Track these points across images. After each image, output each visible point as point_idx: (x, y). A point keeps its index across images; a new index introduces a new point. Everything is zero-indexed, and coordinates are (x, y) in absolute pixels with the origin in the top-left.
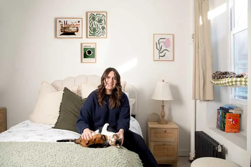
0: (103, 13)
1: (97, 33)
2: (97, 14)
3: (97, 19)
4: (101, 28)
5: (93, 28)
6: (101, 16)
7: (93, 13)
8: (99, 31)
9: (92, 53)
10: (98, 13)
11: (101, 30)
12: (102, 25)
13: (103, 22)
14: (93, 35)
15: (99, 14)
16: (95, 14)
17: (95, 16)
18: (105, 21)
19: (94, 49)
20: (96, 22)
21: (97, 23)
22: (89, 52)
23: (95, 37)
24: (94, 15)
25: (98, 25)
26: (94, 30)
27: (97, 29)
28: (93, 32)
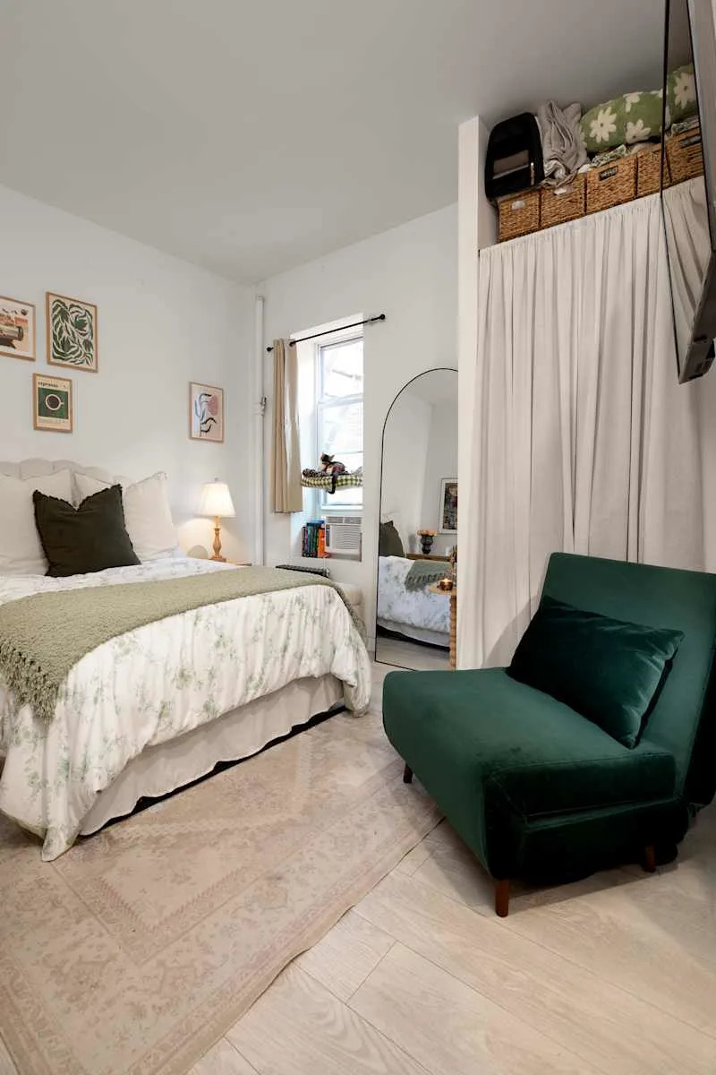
0: (88, 308)
1: (73, 353)
2: (72, 306)
3: (72, 317)
4: (81, 344)
5: (61, 339)
6: (84, 312)
7: (62, 300)
8: (77, 351)
9: (61, 403)
10: (76, 304)
11: (83, 349)
12: (86, 337)
13: (87, 328)
14: (62, 356)
15: (78, 307)
16: (68, 304)
17: (66, 307)
18: (91, 326)
19: (65, 396)
20: (69, 325)
21: (73, 329)
22: (54, 402)
23: (67, 363)
24: (64, 305)
25: (76, 334)
26: (65, 344)
27: (72, 344)
28: (63, 349)
